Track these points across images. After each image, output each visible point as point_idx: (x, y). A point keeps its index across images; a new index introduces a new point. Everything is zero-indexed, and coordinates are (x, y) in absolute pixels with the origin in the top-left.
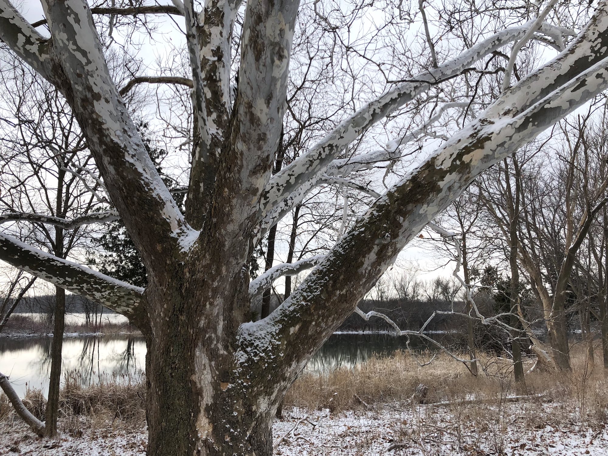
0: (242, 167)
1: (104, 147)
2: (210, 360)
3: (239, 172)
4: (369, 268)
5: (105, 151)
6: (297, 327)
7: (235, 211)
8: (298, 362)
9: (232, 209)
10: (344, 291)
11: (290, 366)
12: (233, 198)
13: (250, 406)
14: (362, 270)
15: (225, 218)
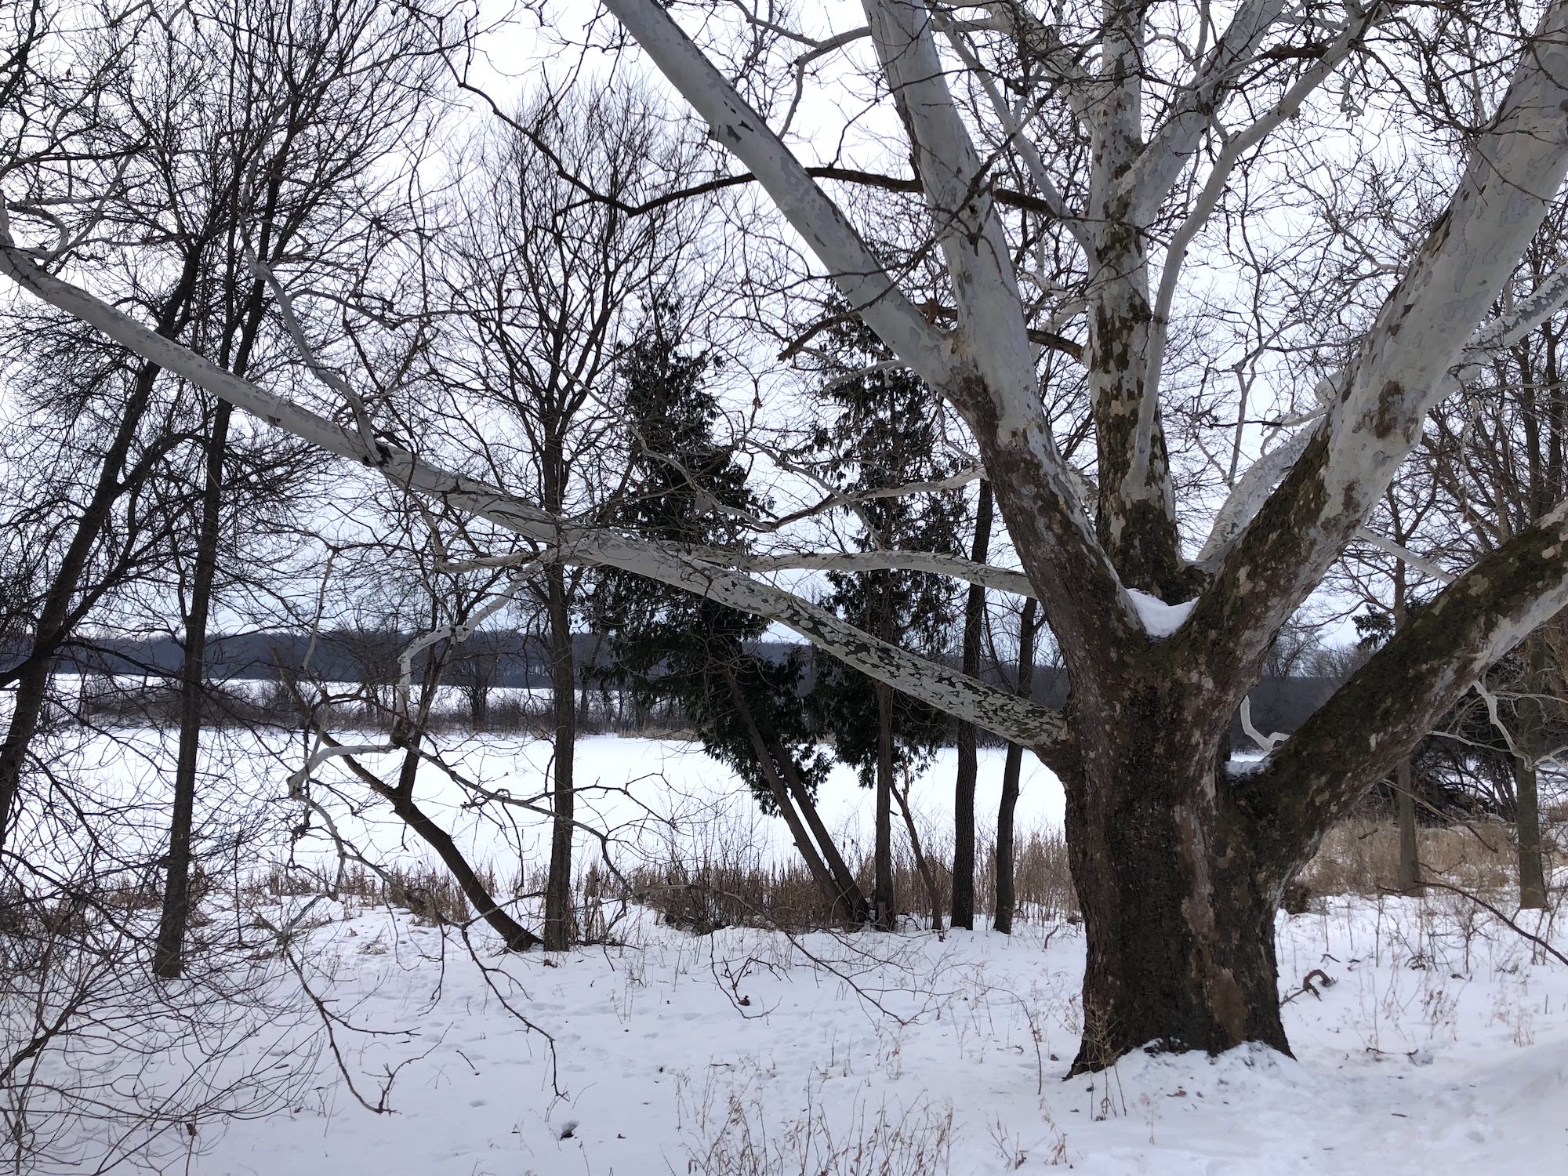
0: (1306, 559)
1: (1040, 503)
2: (1202, 825)
3: (1298, 564)
4: (1442, 693)
5: (1040, 509)
6: (1323, 779)
7: (1272, 613)
8: (1322, 831)
9: (1267, 611)
10: (1399, 728)
11: (1311, 836)
12: (1275, 595)
13: (1258, 892)
14: (1430, 696)
15: (1252, 623)
